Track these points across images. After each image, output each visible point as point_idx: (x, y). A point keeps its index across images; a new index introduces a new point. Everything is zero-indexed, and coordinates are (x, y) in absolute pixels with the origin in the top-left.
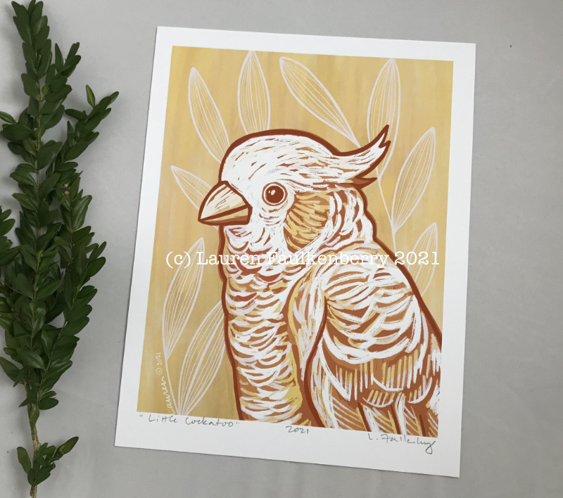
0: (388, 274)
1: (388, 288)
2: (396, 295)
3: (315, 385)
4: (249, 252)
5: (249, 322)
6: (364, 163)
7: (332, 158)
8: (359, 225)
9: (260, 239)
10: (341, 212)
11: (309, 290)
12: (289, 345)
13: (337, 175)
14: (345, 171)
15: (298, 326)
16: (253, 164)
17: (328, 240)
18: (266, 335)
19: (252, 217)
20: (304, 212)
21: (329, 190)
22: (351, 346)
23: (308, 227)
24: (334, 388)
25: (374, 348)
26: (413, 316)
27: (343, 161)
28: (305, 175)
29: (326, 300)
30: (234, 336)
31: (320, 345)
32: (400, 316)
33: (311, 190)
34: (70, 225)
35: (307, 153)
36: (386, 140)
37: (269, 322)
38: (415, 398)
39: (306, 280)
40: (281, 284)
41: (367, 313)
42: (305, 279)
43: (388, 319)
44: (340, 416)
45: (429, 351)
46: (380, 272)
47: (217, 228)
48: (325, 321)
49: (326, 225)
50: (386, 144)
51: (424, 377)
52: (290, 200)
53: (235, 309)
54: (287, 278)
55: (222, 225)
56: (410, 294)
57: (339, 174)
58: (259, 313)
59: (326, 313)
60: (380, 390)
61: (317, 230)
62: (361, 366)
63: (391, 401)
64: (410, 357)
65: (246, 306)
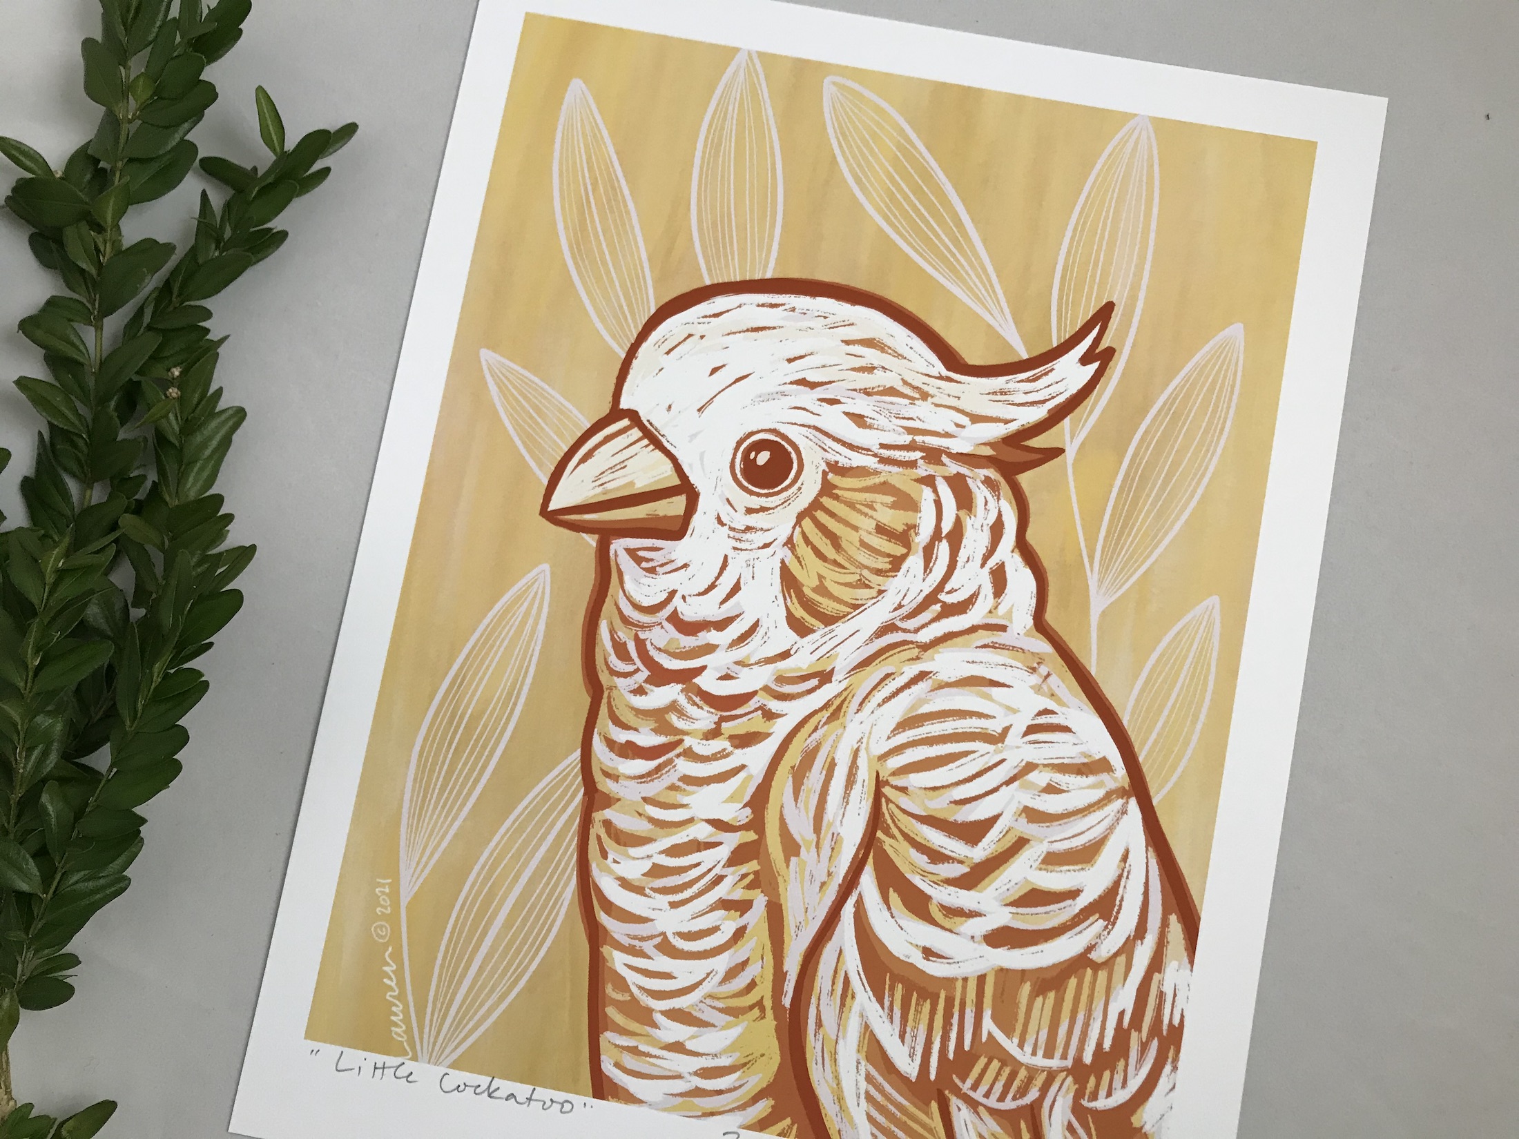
0: (1066, 729)
1: (1063, 768)
2: (1081, 791)
3: (819, 1024)
4: (675, 619)
5: (651, 820)
6: (1033, 403)
7: (941, 378)
8: (999, 579)
9: (712, 587)
10: (949, 536)
11: (834, 747)
12: (760, 901)
13: (952, 429)
14: (976, 419)
15: (791, 847)
16: (714, 371)
17: (903, 611)
18: (698, 865)
19: (696, 520)
20: (847, 524)
21: (923, 470)
22: (934, 922)
23: (853, 569)
24: (872, 1034)
25: (1000, 938)
26: (1125, 858)
27: (974, 391)
28: (859, 420)
29: (879, 784)
30: (604, 855)
31: (848, 910)
32: (1086, 855)
33: (871, 462)
34: (173, 488)
35: (872, 356)
36: (1104, 344)
37: (709, 829)
38: (1102, 1092)
39: (830, 719)
40: (755, 723)
41: (993, 834)
42: (826, 714)
43: (1052, 860)
44: (881, 1119)
45: (1156, 964)
46: (1043, 720)
47: (591, 540)
48: (869, 843)
49: (904, 567)
50: (1101, 357)
51: (1134, 1035)
52: (809, 485)
53: (615, 778)
54: (775, 705)
55: (607, 534)
56: (1122, 793)
57: (958, 425)
58: (685, 800)
59: (876, 820)
60: (1006, 1059)
61: (875, 580)
62: (959, 984)
63: (1033, 1094)
64: (1102, 975)
65: (649, 774)
